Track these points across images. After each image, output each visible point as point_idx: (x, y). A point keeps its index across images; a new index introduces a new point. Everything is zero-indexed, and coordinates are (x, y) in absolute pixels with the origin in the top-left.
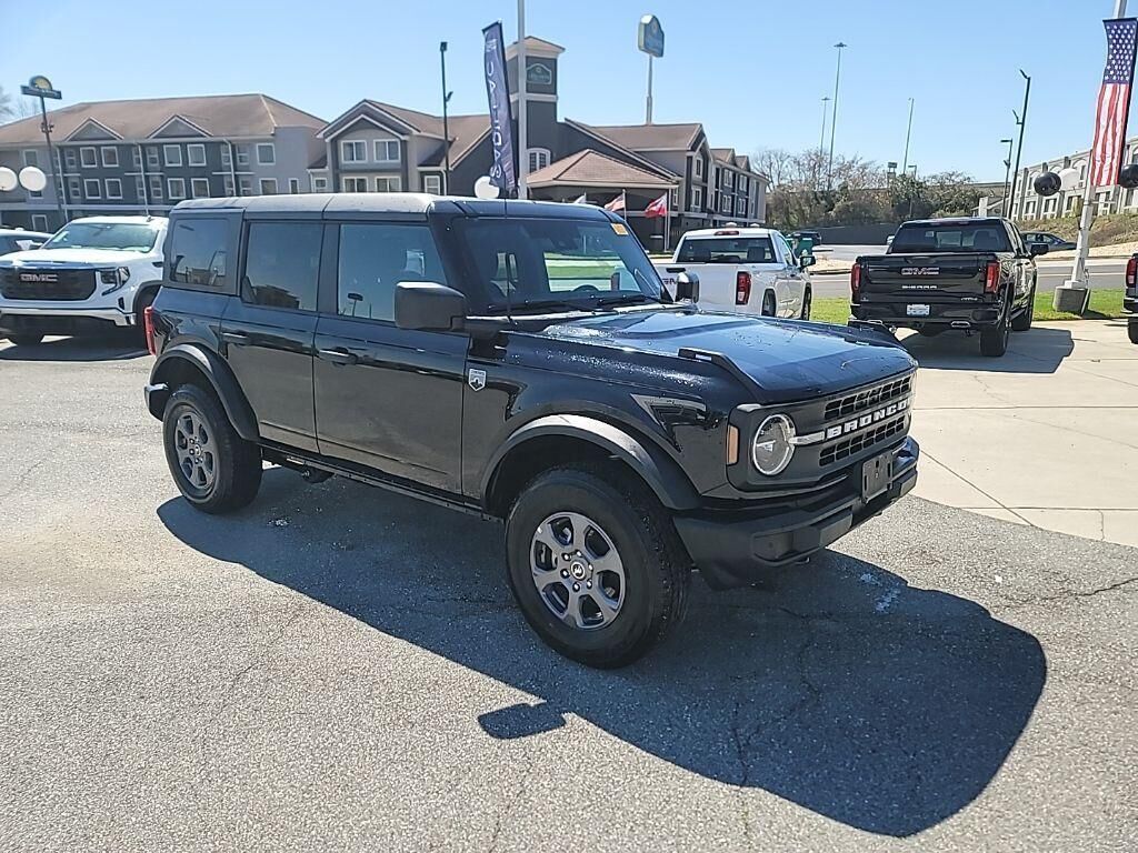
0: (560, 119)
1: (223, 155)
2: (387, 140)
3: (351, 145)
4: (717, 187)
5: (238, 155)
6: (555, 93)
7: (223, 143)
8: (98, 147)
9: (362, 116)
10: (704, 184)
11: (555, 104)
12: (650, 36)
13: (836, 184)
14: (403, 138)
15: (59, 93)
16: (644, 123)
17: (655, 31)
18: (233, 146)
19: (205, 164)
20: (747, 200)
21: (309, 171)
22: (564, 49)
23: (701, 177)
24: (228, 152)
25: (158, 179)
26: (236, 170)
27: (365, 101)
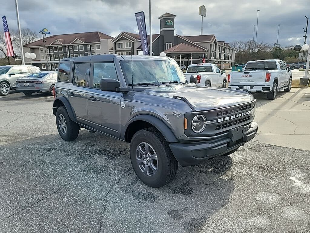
0: (175, 35)
1: (88, 48)
2: (129, 42)
3: (119, 44)
4: (219, 52)
5: (91, 47)
6: (174, 28)
7: (88, 45)
8: (58, 46)
9: (122, 36)
10: (215, 51)
11: (174, 31)
12: (202, 11)
13: (257, 50)
14: (133, 41)
15: (50, 33)
16: (200, 35)
17: (204, 10)
18: (90, 45)
19: (83, 50)
20: (229, 55)
21: (109, 51)
22: (176, 16)
23: (214, 49)
24: (89, 47)
25: (72, 54)
26: (91, 51)
27: (123, 32)
